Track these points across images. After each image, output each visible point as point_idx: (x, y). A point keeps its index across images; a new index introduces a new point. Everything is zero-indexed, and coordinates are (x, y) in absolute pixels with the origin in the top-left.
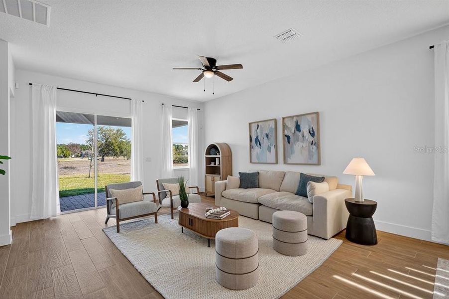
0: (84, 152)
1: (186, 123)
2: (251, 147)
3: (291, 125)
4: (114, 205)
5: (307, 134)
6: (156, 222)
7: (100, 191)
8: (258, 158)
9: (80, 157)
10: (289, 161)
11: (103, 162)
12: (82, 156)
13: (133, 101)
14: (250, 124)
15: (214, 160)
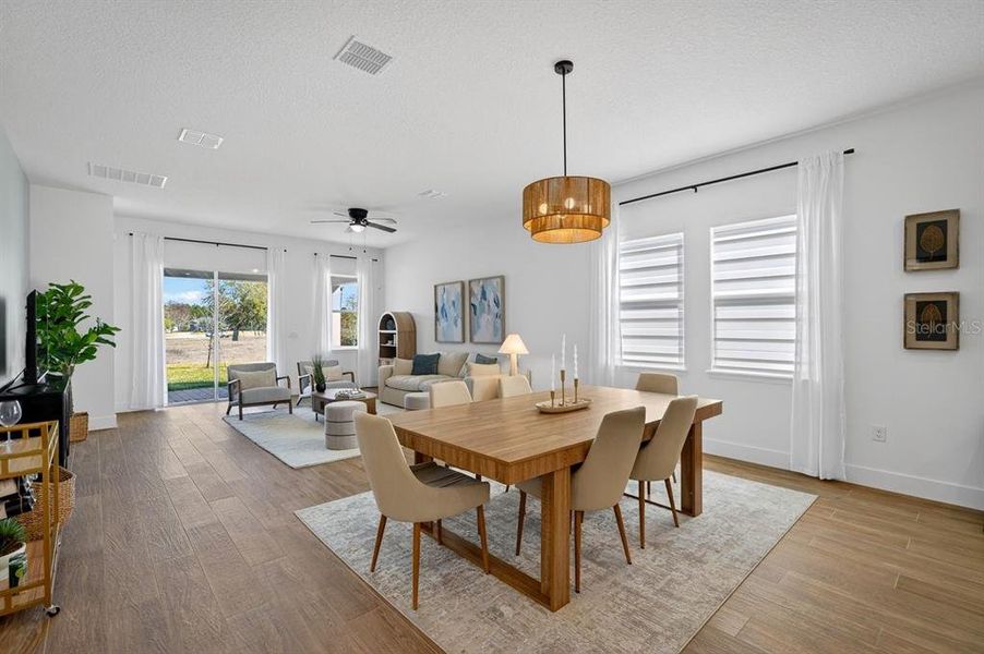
0: (197, 321)
1: (355, 280)
2: (437, 319)
3: (477, 290)
4: (237, 389)
5: (492, 304)
6: (291, 412)
7: (221, 385)
8: (444, 335)
9: (190, 330)
10: (476, 339)
11: (235, 342)
12: (193, 329)
13: (271, 251)
14: (436, 287)
15: (391, 337)
